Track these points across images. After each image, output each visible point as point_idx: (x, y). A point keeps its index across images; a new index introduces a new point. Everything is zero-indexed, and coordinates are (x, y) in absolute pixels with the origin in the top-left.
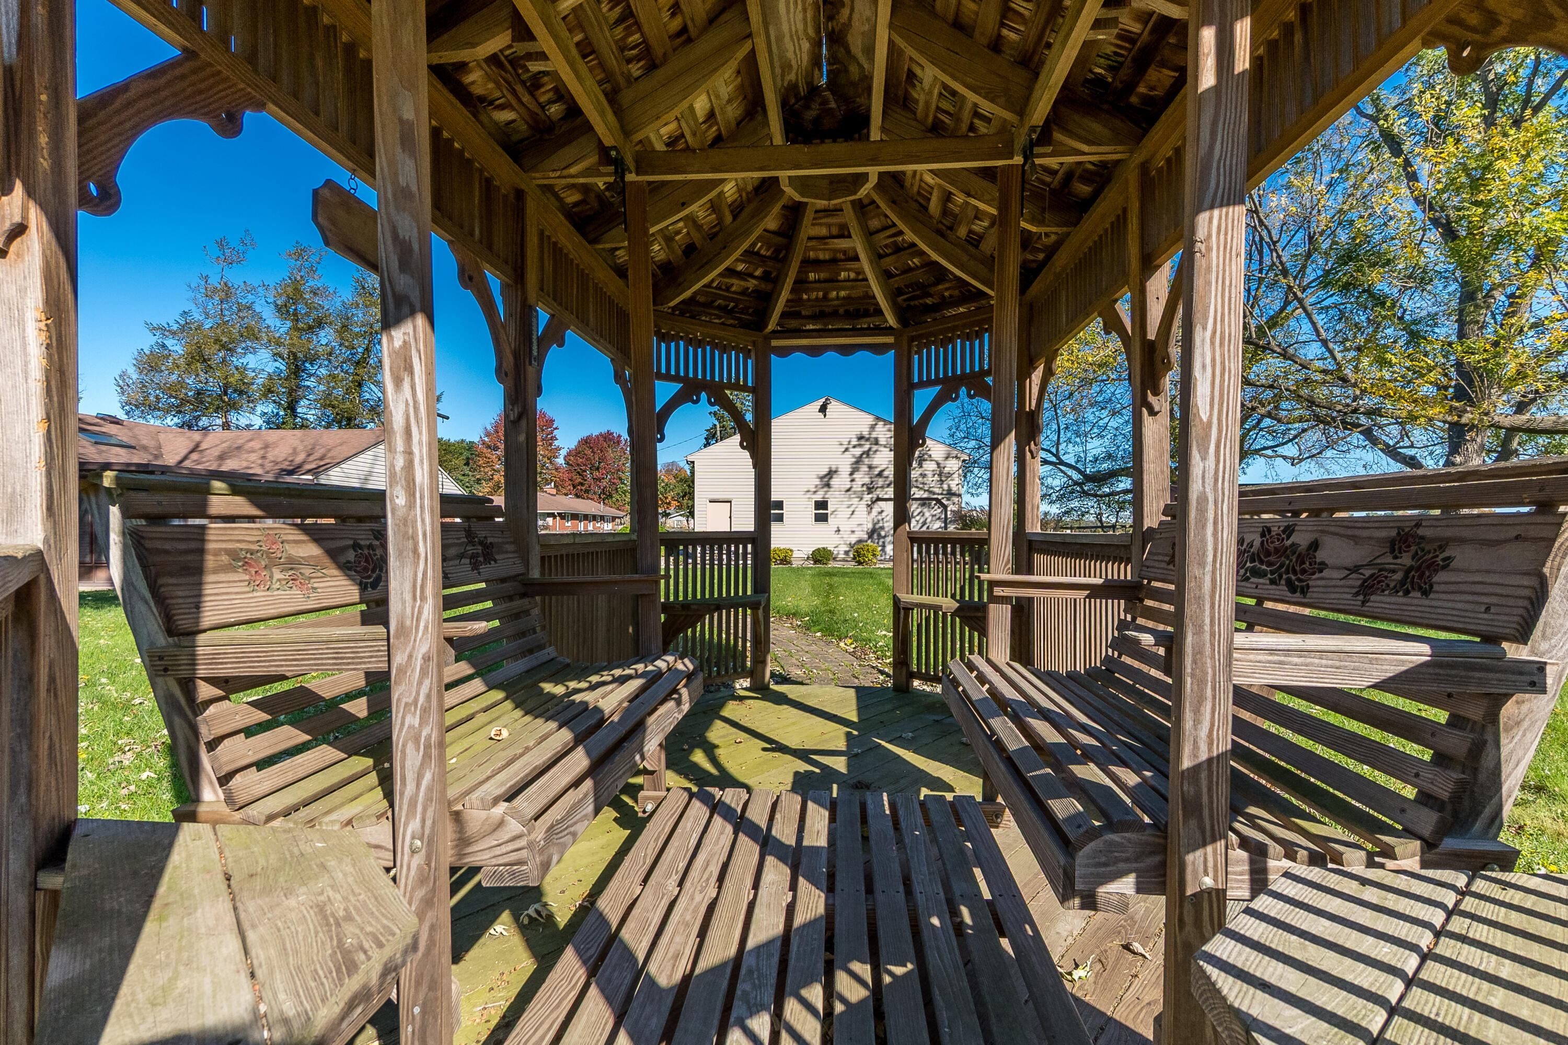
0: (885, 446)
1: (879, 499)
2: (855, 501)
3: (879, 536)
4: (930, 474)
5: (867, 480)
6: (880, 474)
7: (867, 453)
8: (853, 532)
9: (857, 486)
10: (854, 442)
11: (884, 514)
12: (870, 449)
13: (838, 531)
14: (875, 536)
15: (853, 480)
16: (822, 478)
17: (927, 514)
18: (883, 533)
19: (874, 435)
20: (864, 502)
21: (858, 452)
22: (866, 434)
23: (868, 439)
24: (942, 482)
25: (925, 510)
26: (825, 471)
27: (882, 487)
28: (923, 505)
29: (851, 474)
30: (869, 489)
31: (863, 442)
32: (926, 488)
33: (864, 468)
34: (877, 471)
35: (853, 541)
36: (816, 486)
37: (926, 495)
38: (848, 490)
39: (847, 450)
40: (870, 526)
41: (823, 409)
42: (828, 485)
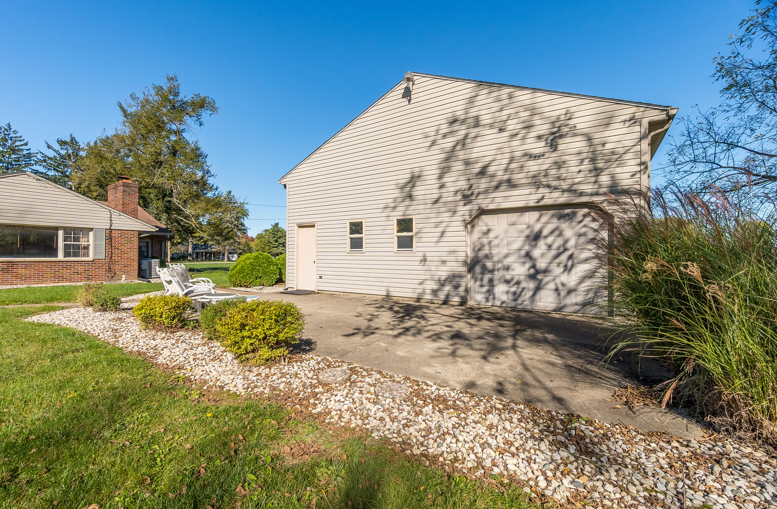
0: (491, 126)
1: (483, 212)
2: (446, 217)
3: (484, 269)
4: (573, 161)
5: (463, 184)
6: (483, 172)
7: (463, 142)
8: (444, 262)
9: (448, 196)
10: (444, 129)
11: (491, 235)
12: (466, 136)
13: (424, 260)
14: (478, 269)
15: (442, 187)
16: (402, 188)
17: (569, 233)
18: (489, 265)
19: (473, 112)
20: (458, 218)
21: (448, 143)
22: (460, 114)
23: (463, 121)
24: (597, 171)
25: (564, 225)
26: (405, 177)
27: (486, 191)
28: (561, 217)
29: (440, 177)
30: (465, 197)
31: (456, 127)
32: (565, 185)
33: (458, 166)
34: (477, 168)
35: (443, 275)
36: (395, 200)
37: (563, 199)
38: (436, 202)
39: (434, 143)
40: (470, 254)
41: (407, 93)
42: (410, 197)
